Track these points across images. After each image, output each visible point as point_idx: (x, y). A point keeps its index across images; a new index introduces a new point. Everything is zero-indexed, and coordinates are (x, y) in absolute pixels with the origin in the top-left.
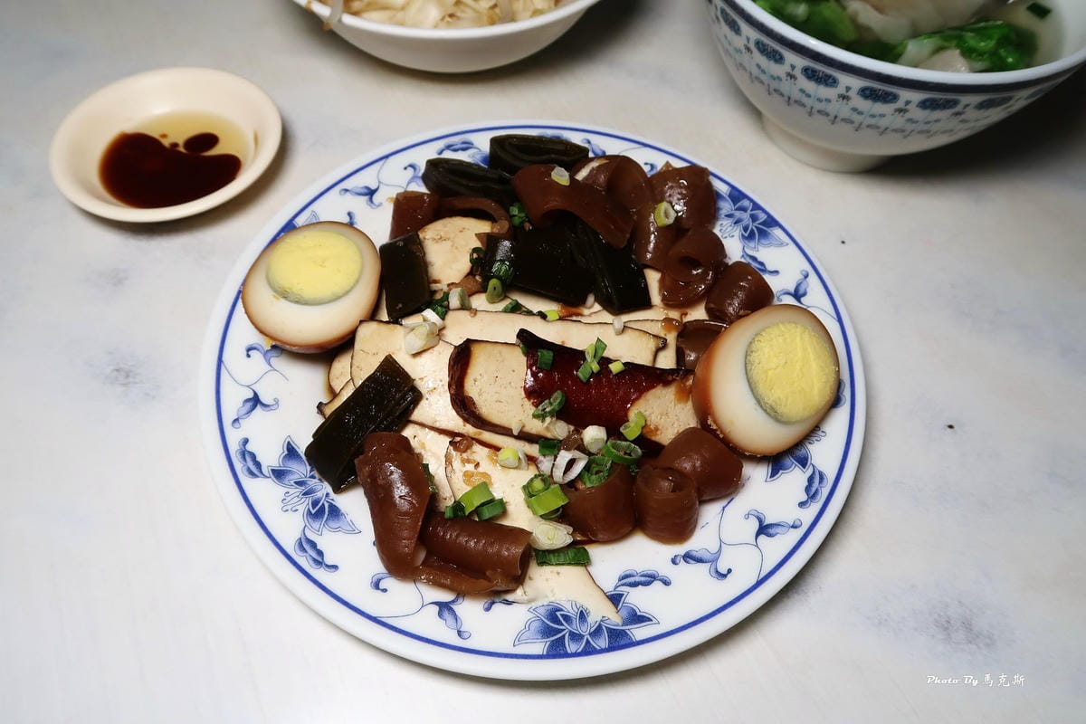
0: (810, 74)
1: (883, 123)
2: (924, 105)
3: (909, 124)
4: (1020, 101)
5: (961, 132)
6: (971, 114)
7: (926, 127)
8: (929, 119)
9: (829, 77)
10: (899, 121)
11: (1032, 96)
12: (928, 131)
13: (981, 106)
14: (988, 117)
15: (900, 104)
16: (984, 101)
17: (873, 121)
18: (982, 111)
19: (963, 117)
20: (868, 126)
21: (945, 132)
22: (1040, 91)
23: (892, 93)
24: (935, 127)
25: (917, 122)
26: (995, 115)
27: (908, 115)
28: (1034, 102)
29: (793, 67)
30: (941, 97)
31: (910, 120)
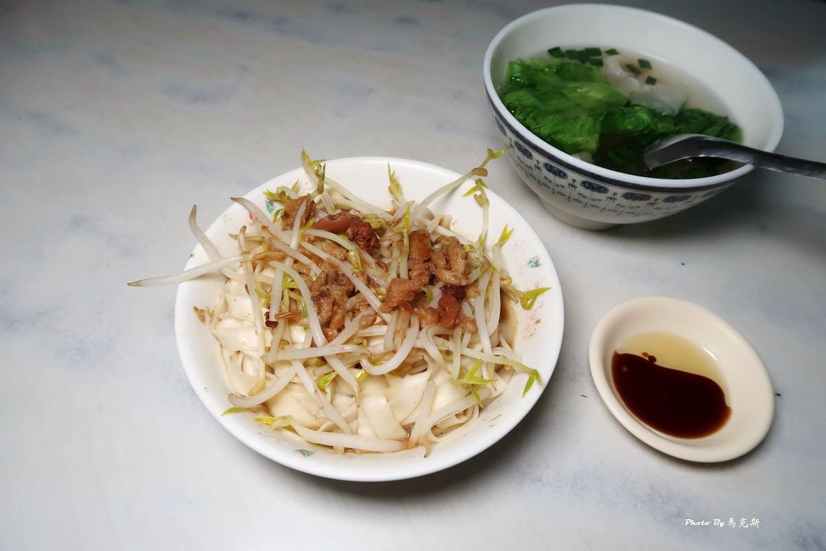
0: (550, 169)
1: (601, 204)
2: (626, 196)
3: (619, 207)
4: (697, 199)
5: (658, 215)
6: (661, 204)
7: (631, 210)
8: (633, 206)
9: (561, 171)
10: (611, 205)
11: (705, 196)
12: (634, 213)
13: (667, 200)
14: (674, 207)
15: (610, 194)
16: (669, 198)
17: (593, 203)
18: (669, 203)
19: (656, 206)
20: (592, 206)
21: (646, 214)
22: (712, 193)
23: (603, 187)
24: (638, 211)
25: (623, 207)
26: (680, 206)
27: (616, 202)
28: (708, 200)
29: (538, 162)
30: (637, 192)
31: (618, 205)
